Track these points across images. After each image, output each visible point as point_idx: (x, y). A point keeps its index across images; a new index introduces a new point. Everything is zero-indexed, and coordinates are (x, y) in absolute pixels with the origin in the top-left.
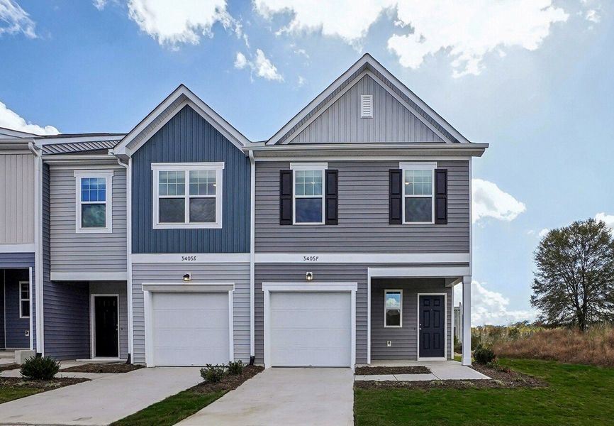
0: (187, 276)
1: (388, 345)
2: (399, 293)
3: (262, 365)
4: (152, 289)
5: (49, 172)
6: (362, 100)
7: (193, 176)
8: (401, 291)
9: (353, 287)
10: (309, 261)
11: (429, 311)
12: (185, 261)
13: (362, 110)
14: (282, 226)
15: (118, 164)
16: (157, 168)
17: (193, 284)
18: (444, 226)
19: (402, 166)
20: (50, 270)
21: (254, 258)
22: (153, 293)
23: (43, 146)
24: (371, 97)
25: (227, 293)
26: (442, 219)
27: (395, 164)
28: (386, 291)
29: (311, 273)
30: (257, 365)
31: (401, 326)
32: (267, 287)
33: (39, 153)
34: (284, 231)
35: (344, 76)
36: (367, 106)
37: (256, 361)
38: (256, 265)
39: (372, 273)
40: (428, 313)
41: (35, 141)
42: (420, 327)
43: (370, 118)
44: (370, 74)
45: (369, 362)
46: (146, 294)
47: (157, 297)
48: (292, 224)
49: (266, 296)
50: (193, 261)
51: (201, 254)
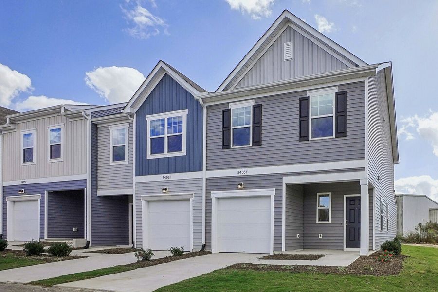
0: (166, 189)
1: (320, 238)
2: (329, 195)
3: (210, 250)
4: (146, 199)
5: (97, 128)
6: (285, 47)
7: (170, 121)
8: (330, 194)
9: (272, 192)
10: (241, 174)
11: (354, 209)
12: (165, 179)
13: (285, 54)
14: (224, 150)
15: (129, 119)
16: (149, 118)
17: (169, 195)
18: (343, 138)
19: (309, 94)
20: (97, 189)
21: (204, 174)
22: (149, 202)
23: (92, 113)
24: (292, 43)
25: (189, 200)
26: (341, 133)
27: (304, 93)
28: (318, 194)
29: (243, 183)
30: (207, 250)
31: (330, 222)
32: (214, 195)
33: (89, 118)
34: (225, 153)
35: (269, 31)
36: (288, 50)
37: (206, 247)
38: (207, 179)
39: (287, 180)
40: (353, 211)
41: (85, 111)
42: (346, 222)
43: (291, 60)
44: (291, 25)
45: (284, 249)
46: (143, 202)
47: (152, 204)
48: (230, 148)
49: (214, 201)
50: (169, 179)
51: (174, 174)
